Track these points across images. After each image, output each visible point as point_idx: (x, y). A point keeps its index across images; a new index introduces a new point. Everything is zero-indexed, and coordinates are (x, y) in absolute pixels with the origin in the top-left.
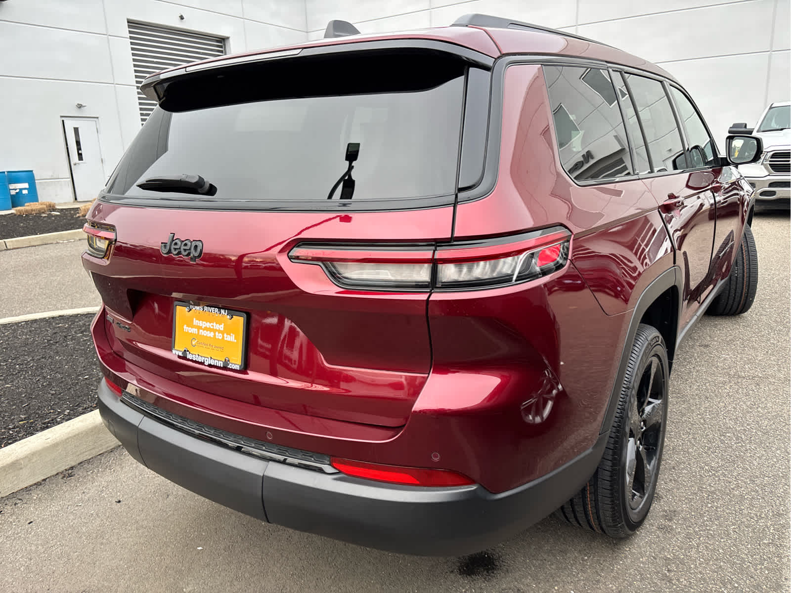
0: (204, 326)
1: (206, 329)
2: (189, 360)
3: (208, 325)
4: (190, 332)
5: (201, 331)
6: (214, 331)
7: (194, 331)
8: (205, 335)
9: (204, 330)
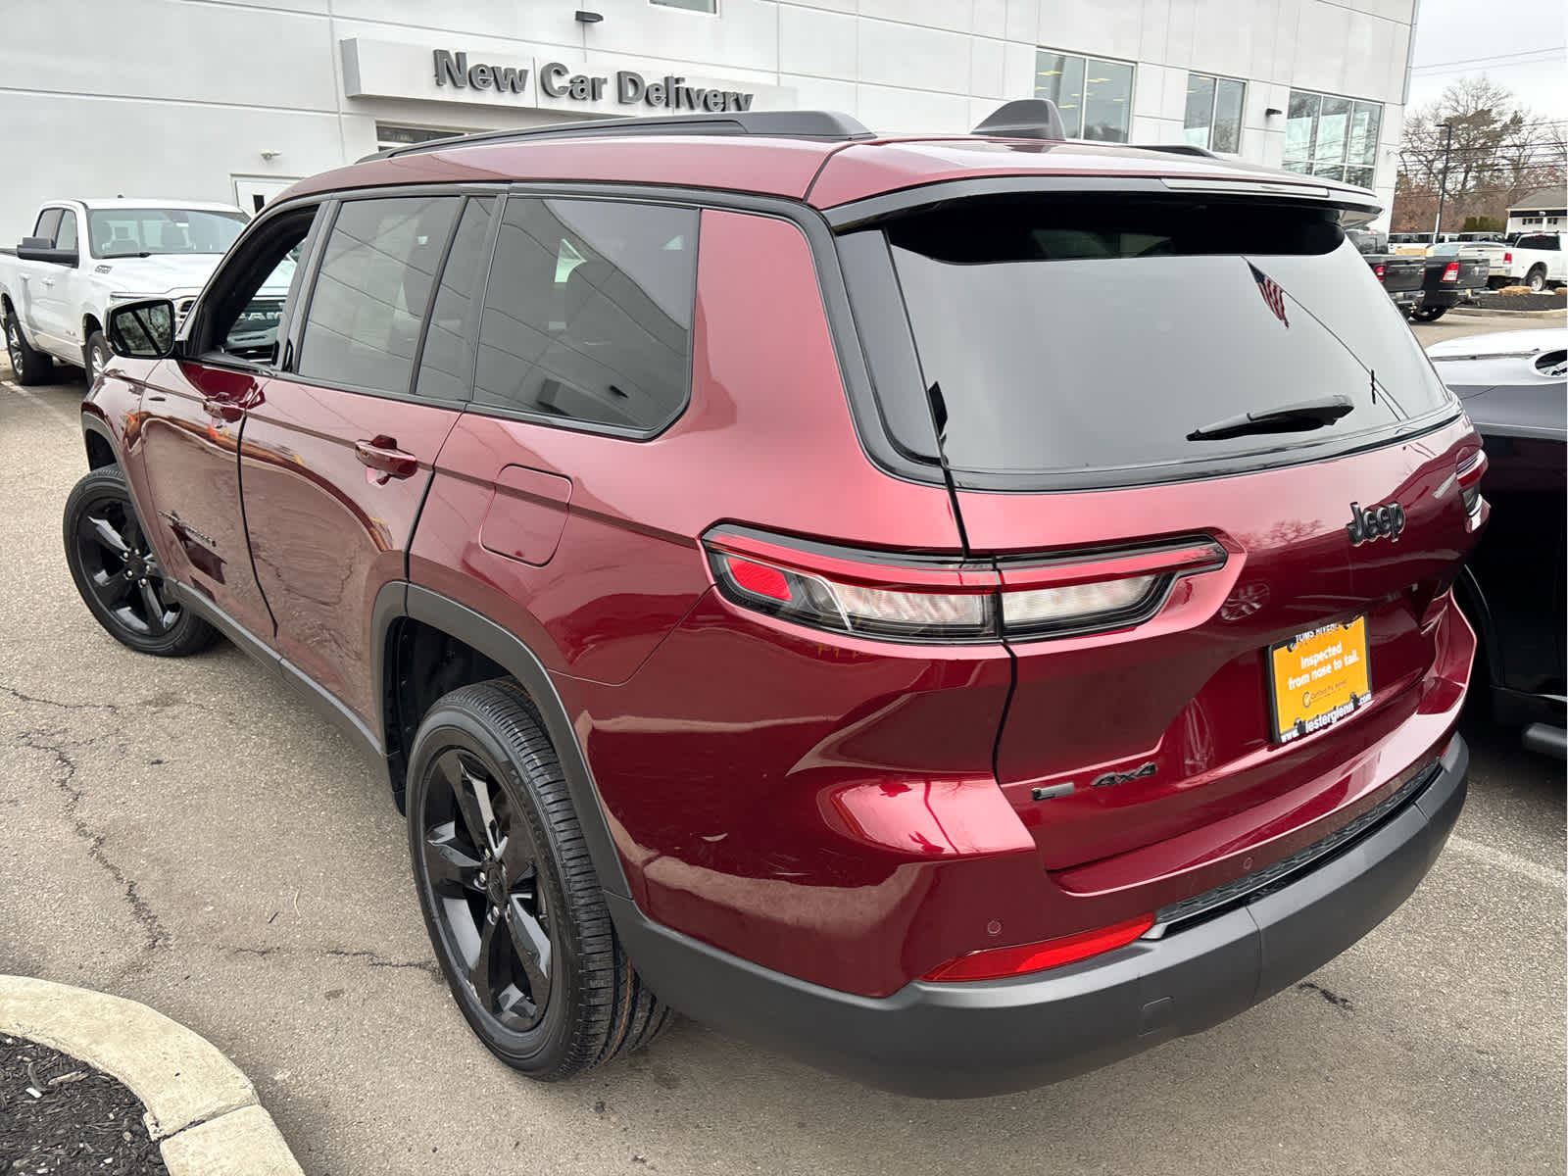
0: (1316, 662)
1: (1321, 664)
2: (1311, 733)
3: (1321, 656)
4: (1299, 685)
5: (1314, 672)
6: (1329, 661)
7: (1304, 679)
8: (1320, 676)
9: (1317, 669)
